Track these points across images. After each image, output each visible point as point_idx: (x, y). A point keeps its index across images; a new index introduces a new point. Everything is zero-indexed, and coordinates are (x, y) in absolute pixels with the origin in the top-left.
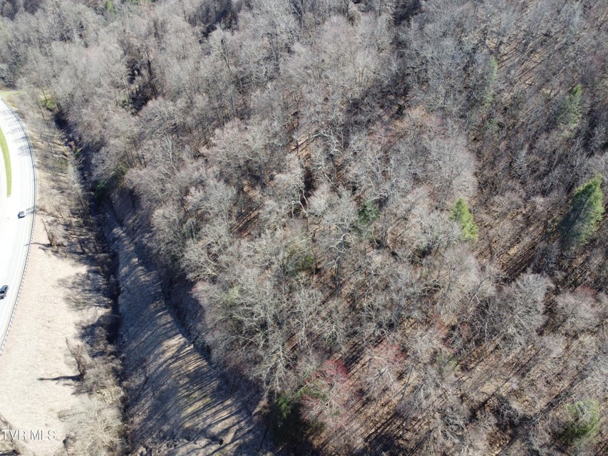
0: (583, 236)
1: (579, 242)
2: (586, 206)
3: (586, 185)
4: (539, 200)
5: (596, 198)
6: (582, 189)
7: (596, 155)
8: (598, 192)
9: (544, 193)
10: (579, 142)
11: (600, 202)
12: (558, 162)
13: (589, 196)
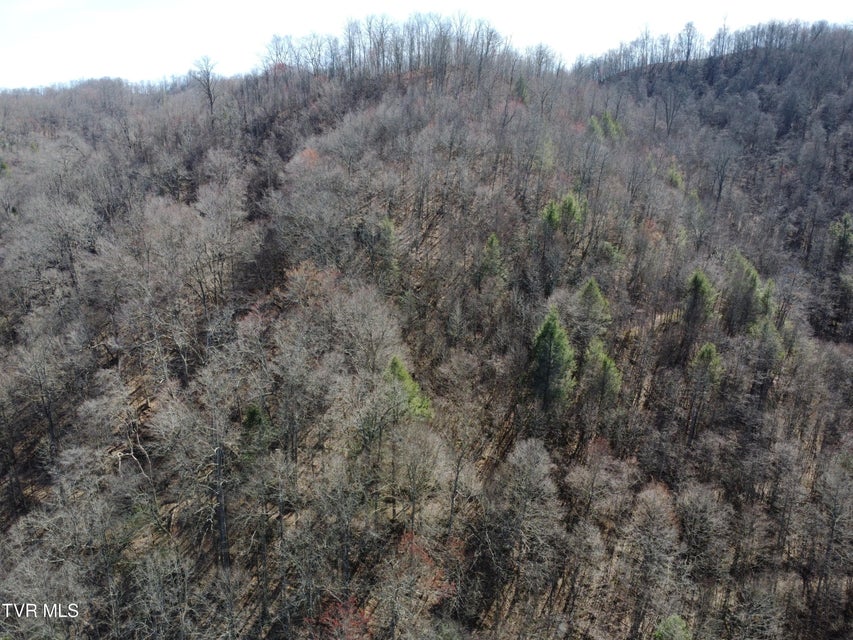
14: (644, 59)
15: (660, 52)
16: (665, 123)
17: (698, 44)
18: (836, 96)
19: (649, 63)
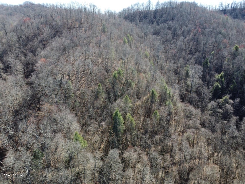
0: (122, 130)
1: (121, 133)
2: (118, 120)
3: (115, 113)
4: (103, 123)
5: (120, 116)
6: (114, 114)
7: (114, 103)
8: (119, 114)
9: (104, 121)
10: (107, 101)
11: (121, 117)
12: (104, 109)
13: (117, 116)
14: (138, 10)
15: (142, 7)
16: (144, 34)
17: (152, 6)
18: (186, 27)
19: (139, 11)
